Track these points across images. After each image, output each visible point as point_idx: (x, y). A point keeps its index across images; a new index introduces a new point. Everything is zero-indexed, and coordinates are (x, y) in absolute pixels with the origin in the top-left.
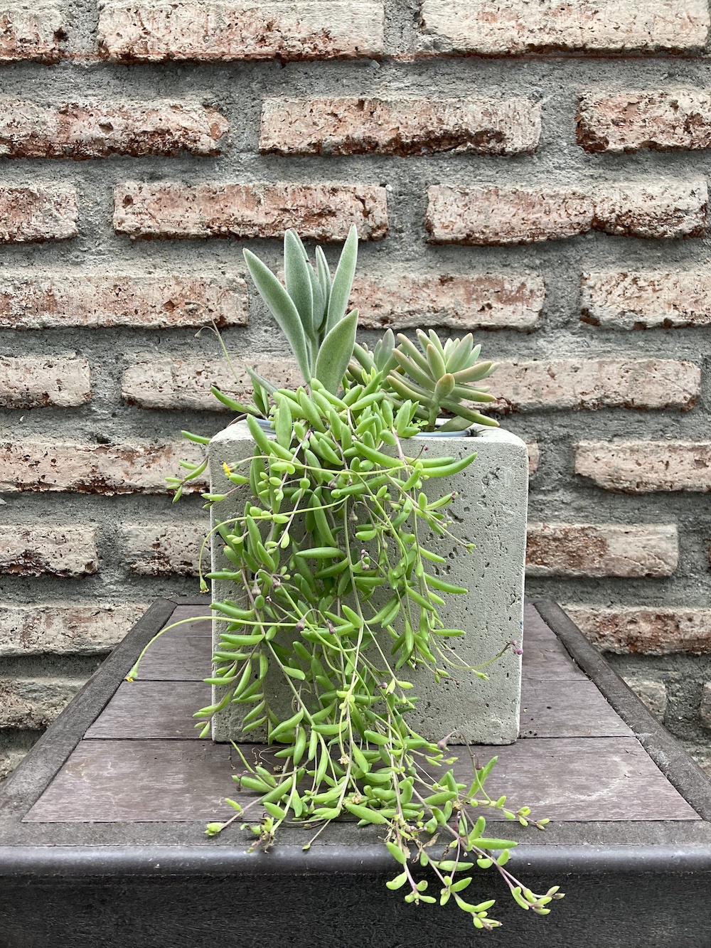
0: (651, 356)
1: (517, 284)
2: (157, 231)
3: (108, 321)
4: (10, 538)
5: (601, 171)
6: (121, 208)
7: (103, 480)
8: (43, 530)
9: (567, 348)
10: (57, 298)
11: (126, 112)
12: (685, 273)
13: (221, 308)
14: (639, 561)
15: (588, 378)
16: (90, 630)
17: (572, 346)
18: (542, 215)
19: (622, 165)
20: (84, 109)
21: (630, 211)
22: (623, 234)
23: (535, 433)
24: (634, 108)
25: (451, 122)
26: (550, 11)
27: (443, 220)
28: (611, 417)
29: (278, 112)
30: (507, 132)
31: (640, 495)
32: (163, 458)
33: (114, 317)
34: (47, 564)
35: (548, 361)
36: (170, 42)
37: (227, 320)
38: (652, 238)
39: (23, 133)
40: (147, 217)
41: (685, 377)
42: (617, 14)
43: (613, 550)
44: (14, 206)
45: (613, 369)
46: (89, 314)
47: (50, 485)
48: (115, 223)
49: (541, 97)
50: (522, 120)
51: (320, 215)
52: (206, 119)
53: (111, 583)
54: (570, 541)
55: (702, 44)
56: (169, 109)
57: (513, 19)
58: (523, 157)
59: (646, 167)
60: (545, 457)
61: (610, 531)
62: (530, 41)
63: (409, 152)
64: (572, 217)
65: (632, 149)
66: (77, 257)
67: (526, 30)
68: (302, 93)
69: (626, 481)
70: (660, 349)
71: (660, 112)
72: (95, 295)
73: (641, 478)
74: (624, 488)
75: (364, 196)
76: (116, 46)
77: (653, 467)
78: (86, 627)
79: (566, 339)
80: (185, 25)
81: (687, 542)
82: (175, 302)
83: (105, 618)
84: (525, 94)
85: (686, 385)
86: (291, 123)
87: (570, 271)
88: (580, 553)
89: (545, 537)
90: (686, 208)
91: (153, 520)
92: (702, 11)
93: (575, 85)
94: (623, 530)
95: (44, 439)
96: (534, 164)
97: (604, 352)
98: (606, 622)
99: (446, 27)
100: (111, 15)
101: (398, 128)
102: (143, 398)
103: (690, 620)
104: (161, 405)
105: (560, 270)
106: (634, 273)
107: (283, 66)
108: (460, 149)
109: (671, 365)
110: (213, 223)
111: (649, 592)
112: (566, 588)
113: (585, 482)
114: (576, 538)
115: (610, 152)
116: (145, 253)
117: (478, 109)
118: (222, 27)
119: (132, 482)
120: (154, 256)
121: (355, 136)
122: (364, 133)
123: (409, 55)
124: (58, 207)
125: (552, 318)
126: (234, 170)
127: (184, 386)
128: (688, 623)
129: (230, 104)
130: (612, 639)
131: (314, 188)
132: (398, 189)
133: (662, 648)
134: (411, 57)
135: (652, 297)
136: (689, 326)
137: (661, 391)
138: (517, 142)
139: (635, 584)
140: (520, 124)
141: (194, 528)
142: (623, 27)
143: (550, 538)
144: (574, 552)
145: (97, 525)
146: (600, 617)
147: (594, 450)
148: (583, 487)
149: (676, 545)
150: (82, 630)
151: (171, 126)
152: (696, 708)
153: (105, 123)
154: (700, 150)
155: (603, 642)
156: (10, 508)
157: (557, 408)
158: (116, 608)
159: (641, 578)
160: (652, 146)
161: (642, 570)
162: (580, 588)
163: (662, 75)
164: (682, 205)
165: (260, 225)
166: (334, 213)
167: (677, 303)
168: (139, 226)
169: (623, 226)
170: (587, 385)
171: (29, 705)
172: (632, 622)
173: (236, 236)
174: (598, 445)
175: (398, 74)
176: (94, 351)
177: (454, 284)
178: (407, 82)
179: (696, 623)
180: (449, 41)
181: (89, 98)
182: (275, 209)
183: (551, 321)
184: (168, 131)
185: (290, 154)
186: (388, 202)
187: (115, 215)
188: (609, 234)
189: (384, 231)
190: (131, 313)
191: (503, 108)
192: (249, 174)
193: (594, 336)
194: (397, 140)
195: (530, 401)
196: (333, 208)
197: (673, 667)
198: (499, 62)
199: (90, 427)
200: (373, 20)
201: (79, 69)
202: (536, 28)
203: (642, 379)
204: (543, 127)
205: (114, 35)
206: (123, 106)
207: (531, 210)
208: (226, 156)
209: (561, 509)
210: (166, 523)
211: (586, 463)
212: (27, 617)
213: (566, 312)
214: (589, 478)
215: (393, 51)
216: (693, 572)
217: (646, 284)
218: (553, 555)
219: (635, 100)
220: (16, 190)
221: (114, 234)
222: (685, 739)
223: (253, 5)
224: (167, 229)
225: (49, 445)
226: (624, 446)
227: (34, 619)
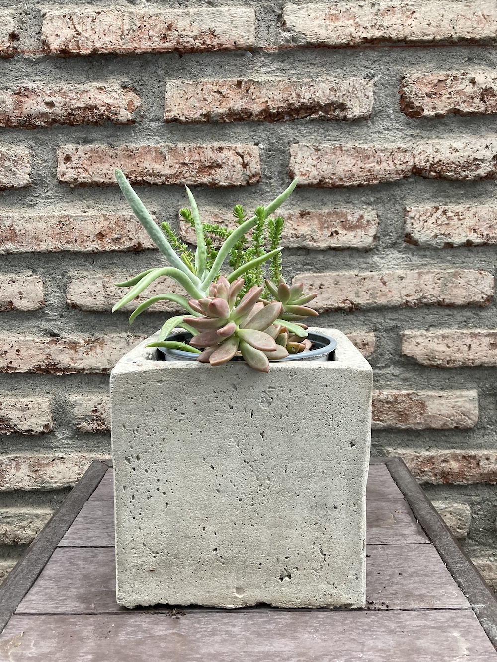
0: (457, 268)
1: (357, 216)
2: (90, 180)
3: (55, 248)
5: (419, 131)
6: (62, 164)
7: (55, 364)
8: (12, 401)
9: (394, 262)
10: (17, 231)
11: (64, 93)
12: (482, 206)
13: (138, 238)
14: (450, 418)
15: (410, 284)
16: (49, 473)
17: (399, 261)
18: (375, 164)
19: (434, 126)
20: (33, 91)
21: (440, 161)
22: (435, 178)
23: (372, 325)
24: (442, 85)
25: (306, 96)
26: (379, 13)
27: (301, 170)
28: (428, 312)
29: (178, 91)
30: (349, 104)
31: (449, 369)
32: (98, 347)
33: (59, 245)
35: (381, 272)
36: (95, 40)
37: (143, 246)
38: (457, 180)
40: (82, 171)
41: (482, 282)
42: (430, 14)
43: (430, 410)
45: (429, 277)
46: (41, 243)
47: (16, 369)
48: (59, 176)
49: (373, 77)
50: (359, 94)
51: (210, 167)
52: (124, 97)
53: (62, 438)
54: (399, 403)
55: (494, 35)
56: (96, 90)
57: (351, 18)
58: (360, 121)
59: (452, 128)
60: (380, 343)
61: (428, 396)
62: (364, 35)
63: (276, 119)
64: (397, 166)
65: (441, 114)
66: (31, 201)
67: (361, 27)
68: (195, 76)
69: (440, 359)
70: (463, 262)
71: (462, 87)
72: (45, 229)
73: (450, 357)
74: (438, 364)
75: (243, 153)
76: (55, 44)
77: (459, 349)
78: (45, 470)
79: (394, 256)
80: (106, 27)
81: (485, 403)
82: (104, 233)
83: (59, 464)
84: (361, 74)
85: (483, 288)
86: (187, 99)
87: (396, 205)
88: (406, 411)
89: (380, 401)
90: (482, 158)
91: (92, 392)
92: (493, 10)
93: (399, 67)
94: (437, 395)
95: (11, 334)
96: (368, 127)
97: (422, 265)
98: (426, 462)
99: (301, 25)
100: (52, 20)
101: (267, 102)
102: (82, 303)
103: (487, 459)
104: (95, 309)
105: (389, 205)
106: (443, 206)
107: (181, 56)
108: (313, 116)
109: (471, 274)
110: (131, 174)
111: (456, 439)
112: (396, 437)
113: (409, 360)
114: (403, 401)
115: (426, 117)
116: (82, 197)
117: (326, 86)
118: (134, 28)
119: (76, 365)
120: (88, 199)
121: (235, 108)
122: (242, 105)
123: (274, 47)
124: (16, 164)
125: (383, 240)
126: (146, 135)
127: (112, 294)
128: (486, 462)
129: (142, 85)
130: (430, 474)
131: (205, 147)
132: (268, 147)
133: (467, 480)
134: (276, 48)
135: (458, 224)
136: (485, 245)
137: (465, 293)
138: (356, 110)
139: (447, 433)
140: (357, 97)
142: (434, 24)
143: (384, 401)
144: (402, 411)
145: (51, 396)
146: (421, 458)
147: (416, 337)
148: (408, 364)
149: (477, 405)
150: (42, 473)
151: (98, 103)
152: (493, 523)
153: (49, 101)
154: (492, 115)
155: (424, 476)
157: (388, 306)
158: (67, 457)
159: (451, 429)
160: (456, 112)
161: (452, 423)
162: (406, 437)
163: (463, 59)
164: (479, 156)
165: (166, 176)
166: (221, 165)
167: (476, 228)
168: (76, 177)
169: (435, 172)
170: (411, 289)
171: (5, 528)
172: (444, 461)
173: (149, 183)
174: (419, 333)
175: (266, 61)
176: (45, 270)
177: (310, 217)
178: (274, 67)
179: (492, 461)
180: (304, 36)
181: (37, 82)
182: (177, 163)
183: (383, 243)
184: (96, 107)
185: (187, 123)
186: (260, 156)
187: (58, 170)
188: (425, 178)
189: (258, 178)
190: (72, 242)
191: (345, 85)
192: (157, 137)
193: (415, 253)
194: (266, 111)
195: (368, 302)
196: (220, 162)
197: (475, 493)
198: (341, 51)
199: (44, 325)
200: (247, 21)
201: (28, 61)
202: (369, 25)
203: (450, 285)
204: (375, 99)
205: (54, 36)
206: (62, 89)
207: (367, 161)
208: (140, 124)
209: (392, 380)
210: (102, 395)
211: (410, 347)
213: (394, 236)
214: (412, 357)
215: (262, 44)
216: (489, 424)
217: (453, 214)
218: (387, 414)
219: (443, 78)
221: (58, 183)
222: (485, 545)
223: (157, 11)
224: (96, 179)
225: (14, 339)
226: (438, 333)
227: (7, 465)
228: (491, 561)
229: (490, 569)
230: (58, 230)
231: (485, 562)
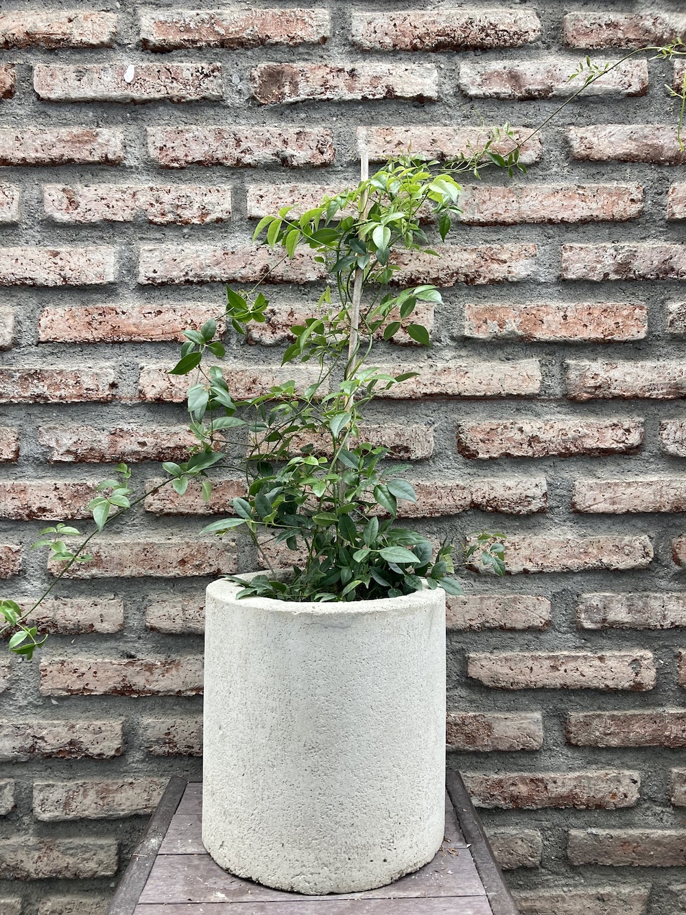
0: (516, 593)
2: (175, 511)
3: (139, 573)
4: (60, 730)
5: (475, 470)
6: (150, 496)
7: (130, 686)
8: (86, 723)
10: (103, 558)
11: (156, 434)
12: (536, 537)
13: (218, 564)
14: (516, 740)
15: (473, 609)
16: (116, 799)
17: (462, 586)
18: (437, 499)
19: (489, 467)
20: (128, 432)
21: (495, 497)
22: (491, 512)
24: (494, 432)
25: (374, 440)
26: (436, 372)
28: (491, 635)
30: (412, 447)
31: (513, 691)
32: (174, 669)
33: (142, 571)
34: (87, 749)
37: (222, 572)
38: (512, 513)
39: (84, 448)
40: (168, 502)
41: (540, 607)
42: (481, 374)
43: (496, 732)
44: (76, 496)
45: (491, 602)
46: (125, 569)
47: (92, 691)
48: (146, 506)
49: (433, 423)
50: (421, 439)
53: (133, 762)
54: (466, 725)
55: (537, 392)
56: (186, 432)
58: (423, 462)
59: (505, 468)
61: (494, 717)
62: (424, 391)
64: (457, 501)
65: (494, 457)
66: (118, 529)
67: (422, 385)
69: (504, 681)
70: (522, 588)
71: (512, 434)
72: (130, 556)
73: (514, 679)
74: (502, 686)
76: (151, 393)
77: (521, 671)
78: (114, 797)
79: (458, 582)
81: (549, 724)
82: (186, 560)
83: (128, 789)
84: (423, 422)
85: (541, 613)
87: (457, 535)
88: (473, 734)
90: (533, 495)
91: (165, 714)
92: (536, 370)
93: (455, 416)
94: (503, 717)
95: (89, 656)
96: (430, 466)
97: (484, 590)
98: (495, 785)
100: (149, 373)
102: (161, 626)
103: (555, 782)
104: (173, 632)
105: (451, 535)
106: (501, 537)
109: (529, 600)
110: (214, 506)
111: (524, 761)
112: (465, 760)
113: (475, 682)
114: (470, 723)
115: (480, 459)
116: (166, 526)
117: (392, 432)
119: (151, 687)
120: (172, 527)
126: (229, 471)
127: (191, 617)
128: (553, 785)
130: (499, 798)
133: (536, 804)
135: (514, 554)
136: (541, 572)
137: (524, 618)
138: (418, 453)
139: (514, 755)
140: (419, 442)
141: (195, 720)
142: (484, 382)
143: (452, 723)
144: (469, 734)
145: (124, 719)
146: (490, 781)
147: (480, 659)
148: (474, 686)
149: (541, 727)
150: (110, 799)
151: (187, 443)
152: (564, 850)
153: (142, 441)
154: (539, 458)
155: (493, 800)
156: (61, 707)
157: (453, 630)
158: (136, 782)
159: (517, 751)
160: (508, 455)
161: (518, 745)
162: (475, 759)
163: (512, 410)
164: (529, 493)
167: (532, 557)
168: (162, 507)
169: (491, 507)
170: (473, 613)
171: (67, 860)
172: (513, 784)
173: (229, 514)
174: (483, 656)
176: (127, 593)
179: (559, 784)
181: (131, 424)
184: (185, 447)
187: (146, 500)
188: (482, 512)
190: (155, 568)
191: (408, 431)
192: (239, 473)
193: (477, 580)
197: (545, 818)
198: (404, 402)
199: (123, 646)
201: (125, 406)
202: (428, 383)
203: (510, 610)
204: (435, 443)
205: (150, 387)
206: (154, 430)
207: (429, 497)
208: (223, 461)
209: (460, 701)
210: (175, 717)
211: (475, 669)
212: (69, 790)
213: (457, 563)
214: (478, 680)
216: (555, 746)
217: (509, 545)
218: (455, 736)
219: (495, 427)
220: (77, 484)
221: (144, 513)
222: (558, 874)
223: (244, 368)
224: (182, 510)
225: (92, 661)
226: (501, 656)
227: (74, 792)
228: (565, 892)
229: (563, 900)
230: (142, 556)
231: (558, 893)
